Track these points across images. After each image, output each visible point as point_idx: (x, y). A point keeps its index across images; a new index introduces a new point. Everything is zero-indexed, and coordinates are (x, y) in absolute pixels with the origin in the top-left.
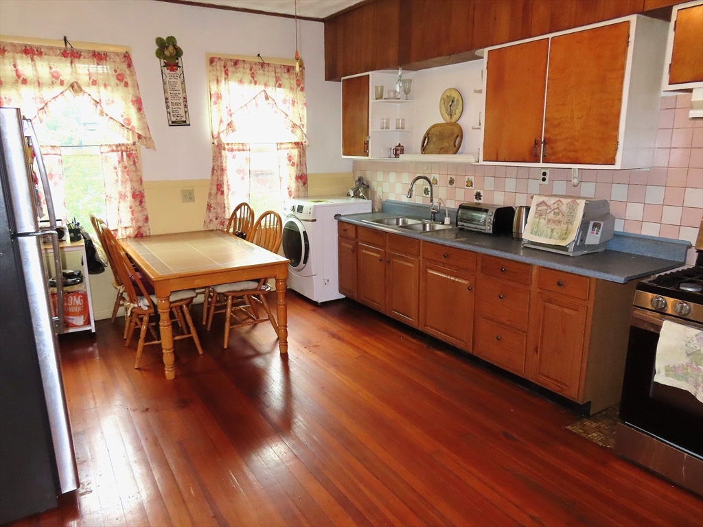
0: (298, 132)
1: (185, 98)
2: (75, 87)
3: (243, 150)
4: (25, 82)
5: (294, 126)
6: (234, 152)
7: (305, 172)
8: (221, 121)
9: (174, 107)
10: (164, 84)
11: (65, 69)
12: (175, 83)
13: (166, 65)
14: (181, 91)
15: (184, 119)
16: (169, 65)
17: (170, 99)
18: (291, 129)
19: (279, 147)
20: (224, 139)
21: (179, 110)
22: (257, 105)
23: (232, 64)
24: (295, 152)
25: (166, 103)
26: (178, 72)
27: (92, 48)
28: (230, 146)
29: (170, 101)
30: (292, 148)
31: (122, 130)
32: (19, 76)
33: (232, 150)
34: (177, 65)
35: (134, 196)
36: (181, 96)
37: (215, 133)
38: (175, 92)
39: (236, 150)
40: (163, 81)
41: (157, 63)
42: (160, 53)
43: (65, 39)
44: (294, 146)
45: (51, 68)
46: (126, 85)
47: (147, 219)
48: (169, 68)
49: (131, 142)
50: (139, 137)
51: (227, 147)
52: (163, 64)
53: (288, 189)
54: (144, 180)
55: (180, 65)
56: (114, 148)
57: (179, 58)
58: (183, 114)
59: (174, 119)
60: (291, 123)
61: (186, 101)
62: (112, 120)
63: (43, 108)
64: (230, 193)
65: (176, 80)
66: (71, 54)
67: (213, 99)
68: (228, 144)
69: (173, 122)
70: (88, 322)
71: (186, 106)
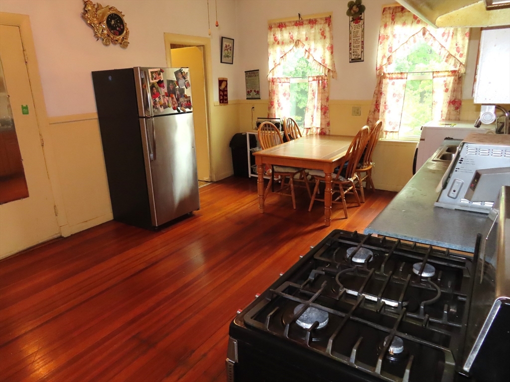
0: (452, 61)
1: (362, 42)
3: (402, 78)
4: (278, 43)
5: (450, 55)
6: (394, 80)
7: (460, 98)
8: (384, 57)
9: (354, 49)
10: (350, 33)
11: (296, 33)
12: (357, 32)
13: (353, 20)
14: (360, 38)
15: (360, 57)
16: (355, 20)
17: (352, 43)
18: (445, 58)
19: (435, 75)
20: (386, 70)
21: (357, 50)
22: (415, 41)
23: (400, 10)
24: (451, 80)
25: (350, 46)
26: (360, 23)
27: (309, 18)
28: (391, 76)
29: (352, 45)
30: (449, 76)
31: (319, 67)
32: (275, 40)
33: (392, 79)
34: (360, 19)
35: (322, 109)
36: (360, 40)
37: (378, 66)
38: (356, 38)
39: (395, 78)
40: (350, 31)
41: (348, 19)
42: (349, 13)
43: (299, 15)
44: (450, 74)
45: (290, 33)
46: (325, 37)
47: (328, 124)
48: (355, 21)
49: (324, 74)
50: (329, 70)
51: (388, 76)
52: (351, 20)
53: (441, 111)
54: (330, 98)
55: (362, 18)
56: (315, 78)
57: (363, 14)
58: (360, 53)
59: (353, 57)
60: (448, 54)
61: (363, 44)
62: (314, 61)
63: (282, 57)
64: (387, 111)
65: (358, 30)
66: (299, 24)
67: (380, 40)
68: (389, 74)
69: (352, 60)
71: (363, 48)
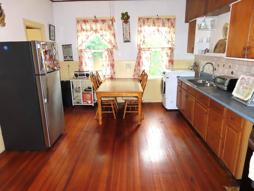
0: (170, 43)
1: (129, 33)
2: (96, 31)
3: (149, 50)
4: (84, 30)
5: (169, 41)
6: (145, 51)
7: (173, 59)
8: (141, 40)
9: (126, 36)
10: (123, 28)
11: (94, 26)
12: (127, 28)
13: (124, 22)
14: (128, 31)
15: (129, 40)
16: (125, 22)
17: (124, 33)
18: (167, 42)
19: (163, 49)
20: (142, 47)
21: (127, 37)
22: (154, 34)
23: (147, 19)
24: (169, 51)
25: (123, 35)
26: (128, 24)
27: (101, 19)
28: (144, 49)
29: (125, 34)
30: (168, 50)
31: (108, 44)
32: (82, 29)
33: (144, 50)
34: (128, 22)
35: (111, 65)
36: (128, 32)
37: (139, 45)
38: (126, 31)
39: (146, 51)
40: (123, 27)
41: (121, 21)
42: (122, 18)
43: (95, 16)
44: (169, 49)
45: (90, 26)
46: (111, 29)
47: (114, 73)
48: (125, 23)
49: (111, 48)
50: (114, 46)
51: (143, 49)
52: (123, 22)
53: (166, 65)
54: (114, 60)
55: (129, 21)
56: (106, 50)
57: (129, 19)
58: (129, 38)
59: (125, 40)
60: (168, 40)
61: (130, 34)
62: (106, 41)
63: (87, 38)
64: (143, 66)
65: (127, 27)
66: (96, 21)
67: (139, 33)
68: (143, 48)
69: (125, 41)
70: (92, 103)
71: (130, 35)
